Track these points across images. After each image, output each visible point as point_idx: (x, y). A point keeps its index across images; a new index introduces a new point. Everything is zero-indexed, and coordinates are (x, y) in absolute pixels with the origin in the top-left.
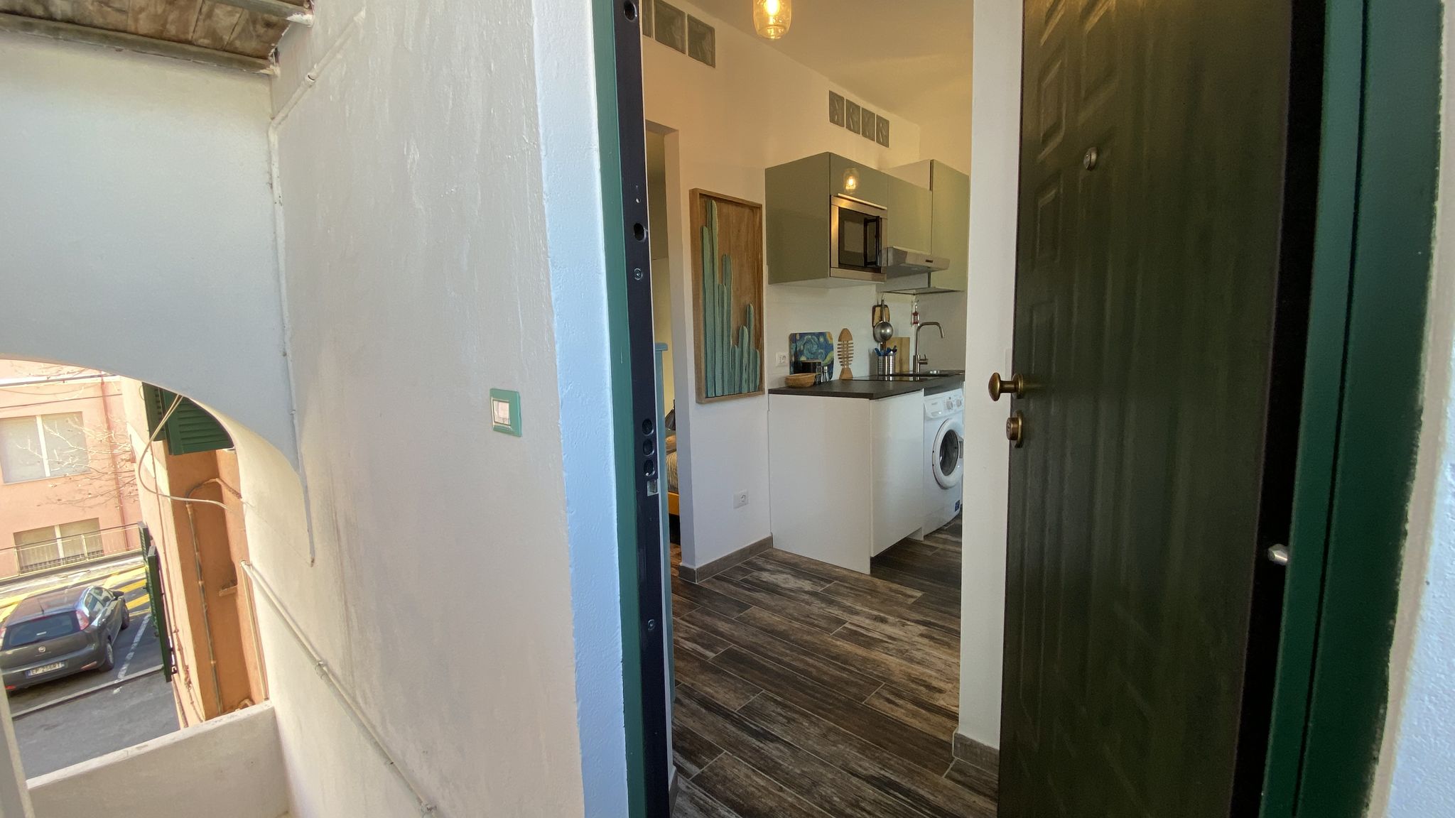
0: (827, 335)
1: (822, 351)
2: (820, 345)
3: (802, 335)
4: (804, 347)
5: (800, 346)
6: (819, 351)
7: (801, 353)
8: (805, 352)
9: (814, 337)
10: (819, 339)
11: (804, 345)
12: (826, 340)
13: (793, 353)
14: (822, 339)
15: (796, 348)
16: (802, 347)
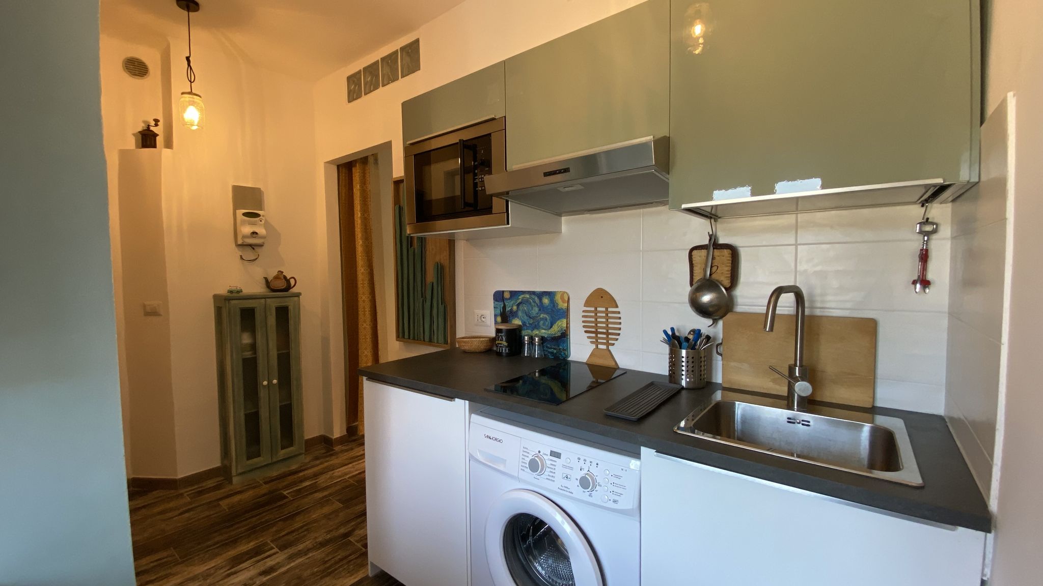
0: (558, 298)
2: (542, 308)
3: (514, 294)
4: (518, 308)
5: (511, 306)
6: (542, 316)
7: (514, 314)
8: (520, 314)
9: (533, 296)
10: (541, 300)
11: (518, 305)
13: (498, 312)
14: (546, 301)
15: (504, 307)
16: (515, 308)
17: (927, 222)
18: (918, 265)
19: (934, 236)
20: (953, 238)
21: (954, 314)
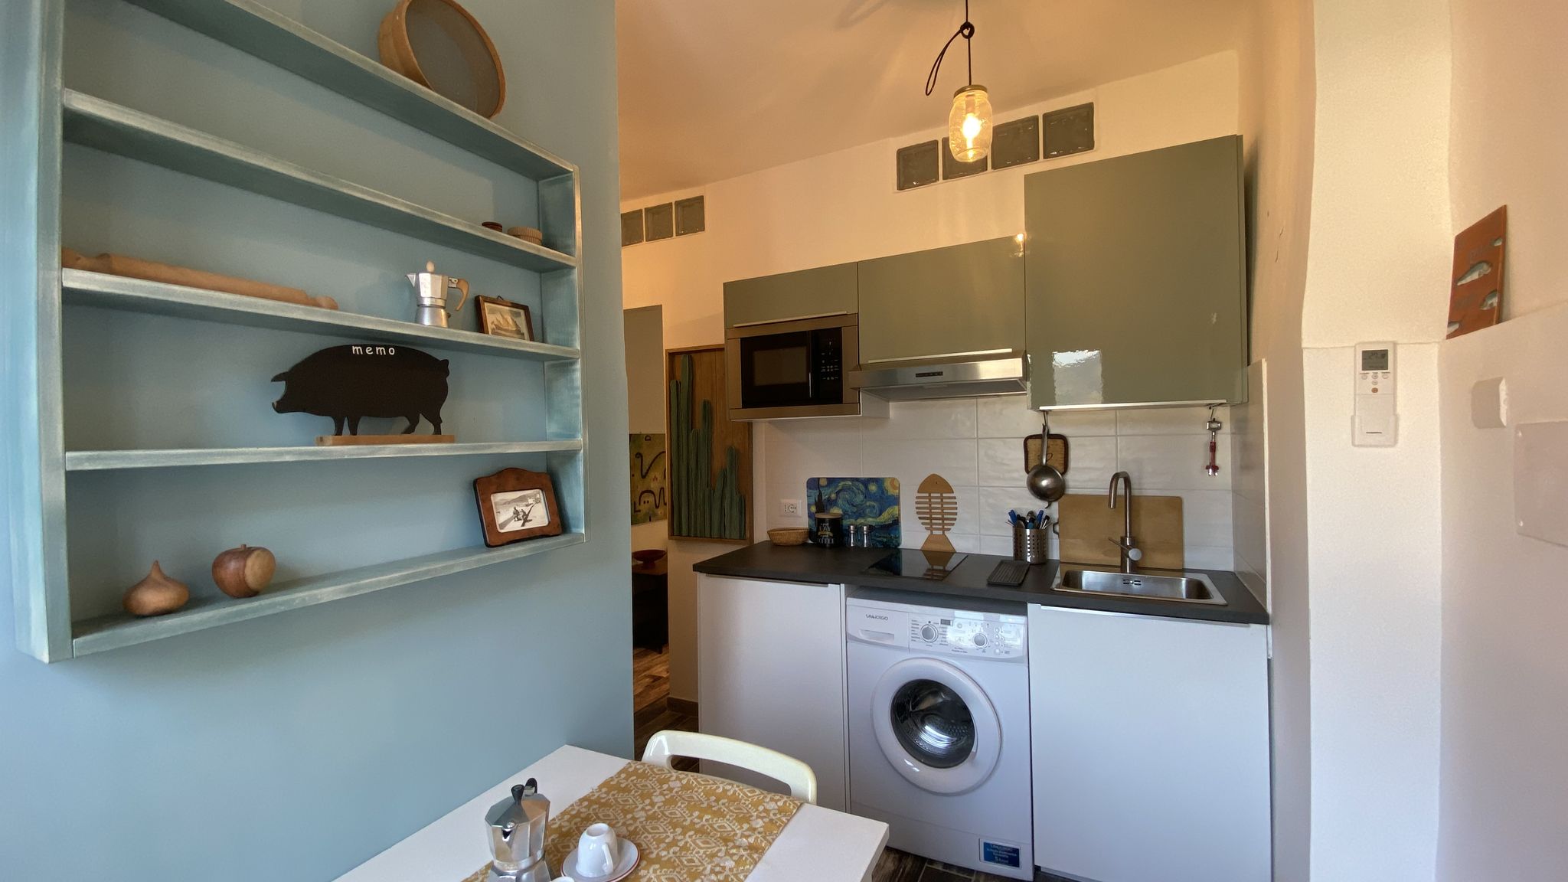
0: (887, 485)
1: (873, 503)
2: (868, 495)
3: (831, 481)
4: (837, 496)
5: (828, 493)
6: (868, 504)
7: (832, 503)
8: (840, 502)
9: (857, 483)
10: (866, 488)
11: (838, 493)
12: (882, 490)
13: (813, 501)
14: (873, 488)
15: (820, 495)
16: (833, 496)
17: (1214, 421)
18: (1209, 454)
19: (1219, 432)
20: (1233, 434)
21: (1236, 492)
